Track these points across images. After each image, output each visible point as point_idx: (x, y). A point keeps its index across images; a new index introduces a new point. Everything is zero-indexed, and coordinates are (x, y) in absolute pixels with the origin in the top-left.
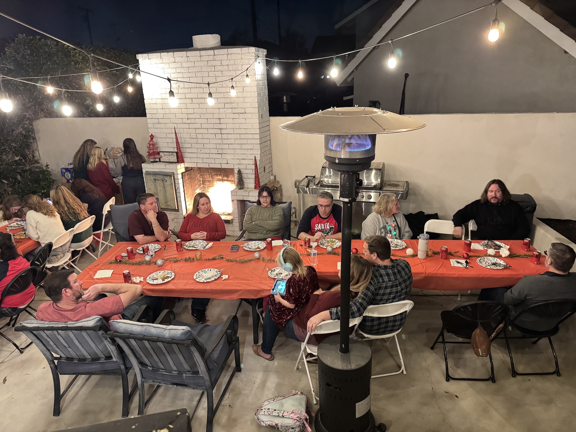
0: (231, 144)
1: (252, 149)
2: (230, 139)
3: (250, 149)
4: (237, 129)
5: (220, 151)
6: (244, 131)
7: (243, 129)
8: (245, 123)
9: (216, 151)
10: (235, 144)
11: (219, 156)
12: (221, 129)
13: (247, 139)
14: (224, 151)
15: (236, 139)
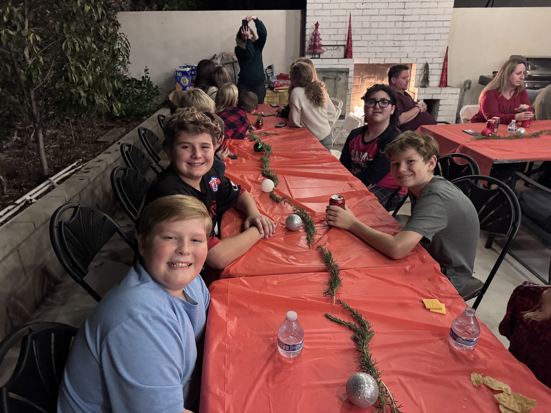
0: (413, 34)
1: (438, 40)
2: (412, 28)
3: (436, 40)
4: (425, 15)
5: (397, 44)
6: (433, 18)
7: (432, 14)
8: (435, 8)
9: (391, 43)
10: (418, 34)
11: (397, 49)
12: (404, 15)
13: (434, 27)
14: (403, 43)
15: (420, 28)
